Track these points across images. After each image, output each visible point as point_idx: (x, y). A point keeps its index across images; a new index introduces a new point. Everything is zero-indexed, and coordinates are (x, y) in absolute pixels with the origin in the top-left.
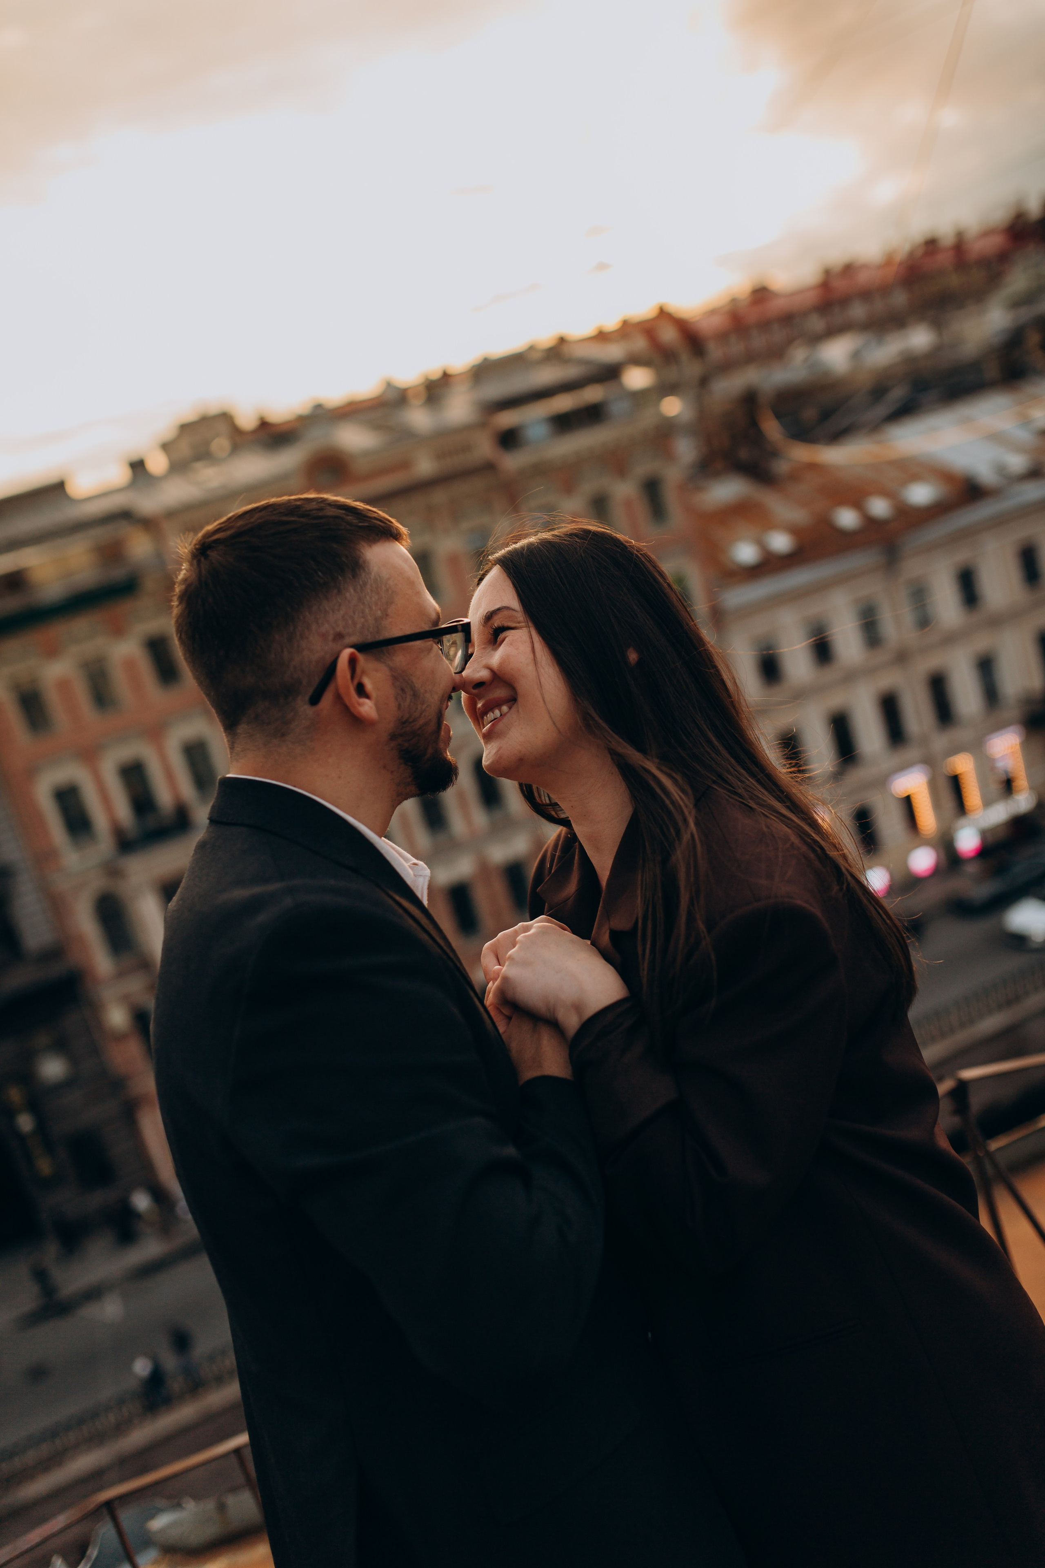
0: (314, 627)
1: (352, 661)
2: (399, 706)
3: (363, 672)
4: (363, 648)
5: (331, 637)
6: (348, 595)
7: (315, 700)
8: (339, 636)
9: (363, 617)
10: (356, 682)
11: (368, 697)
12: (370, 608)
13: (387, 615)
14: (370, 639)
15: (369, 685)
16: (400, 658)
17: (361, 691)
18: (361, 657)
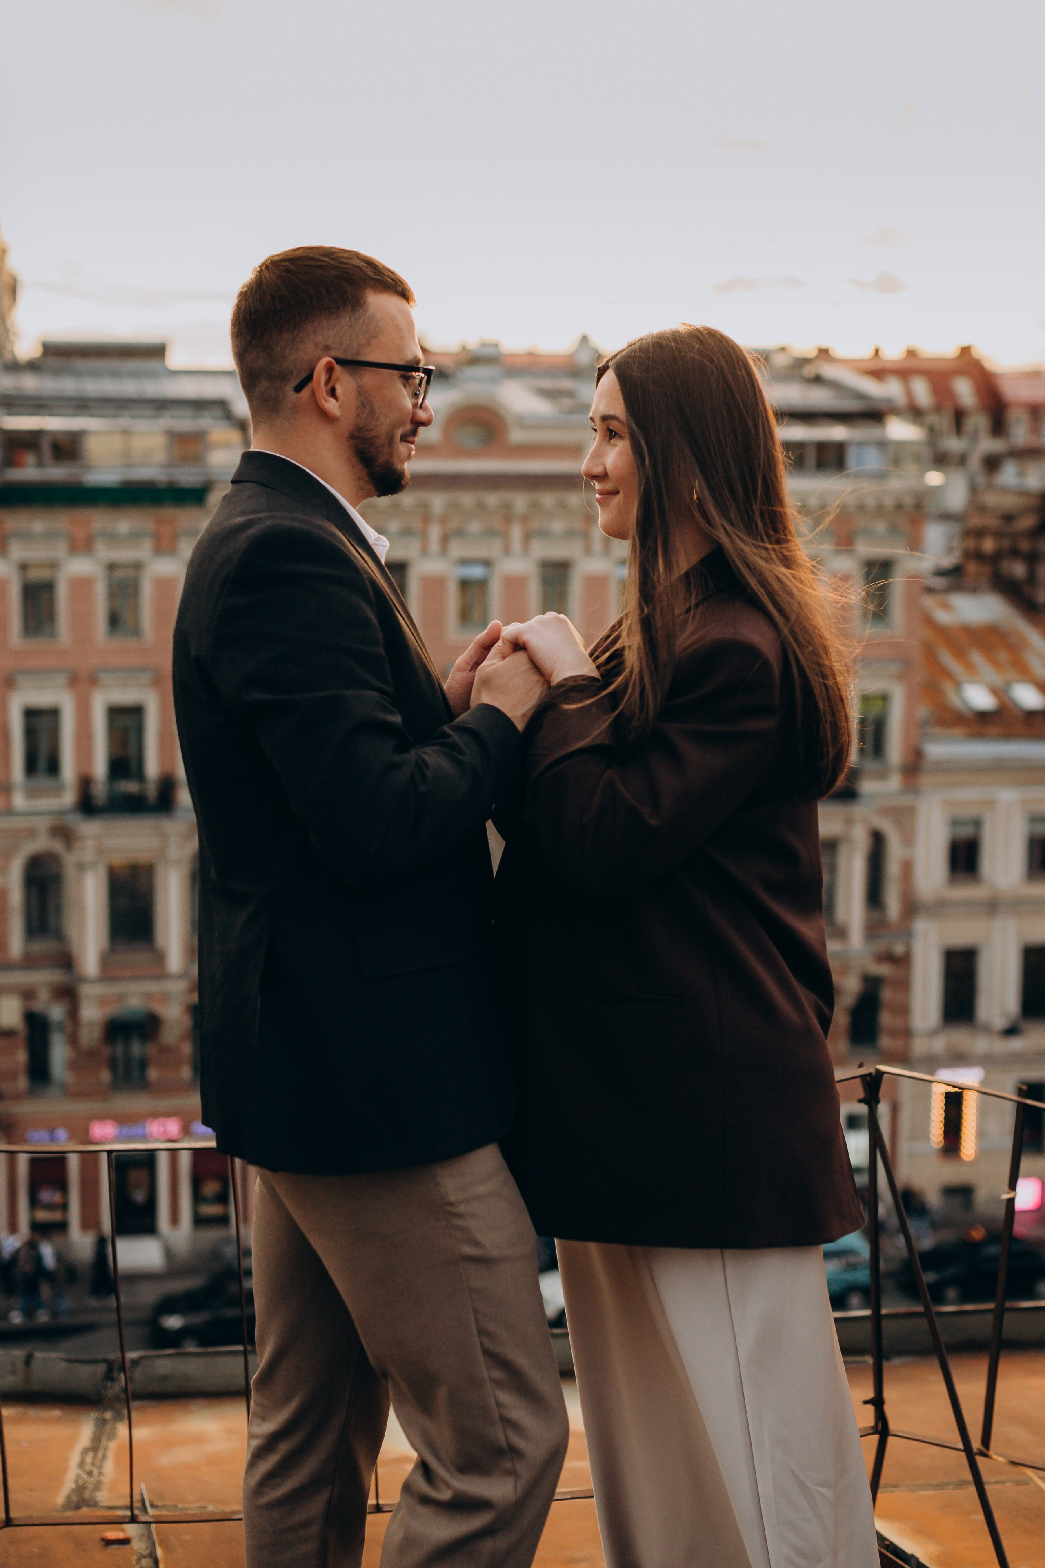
0: (312, 337)
1: (330, 369)
2: (358, 416)
3: (337, 380)
4: (340, 361)
5: (321, 347)
6: (343, 321)
7: (298, 389)
8: (327, 348)
9: (350, 340)
10: (330, 385)
11: (336, 399)
12: (358, 336)
13: (369, 345)
14: (349, 357)
15: (339, 390)
16: (369, 378)
17: (333, 393)
18: (337, 368)
